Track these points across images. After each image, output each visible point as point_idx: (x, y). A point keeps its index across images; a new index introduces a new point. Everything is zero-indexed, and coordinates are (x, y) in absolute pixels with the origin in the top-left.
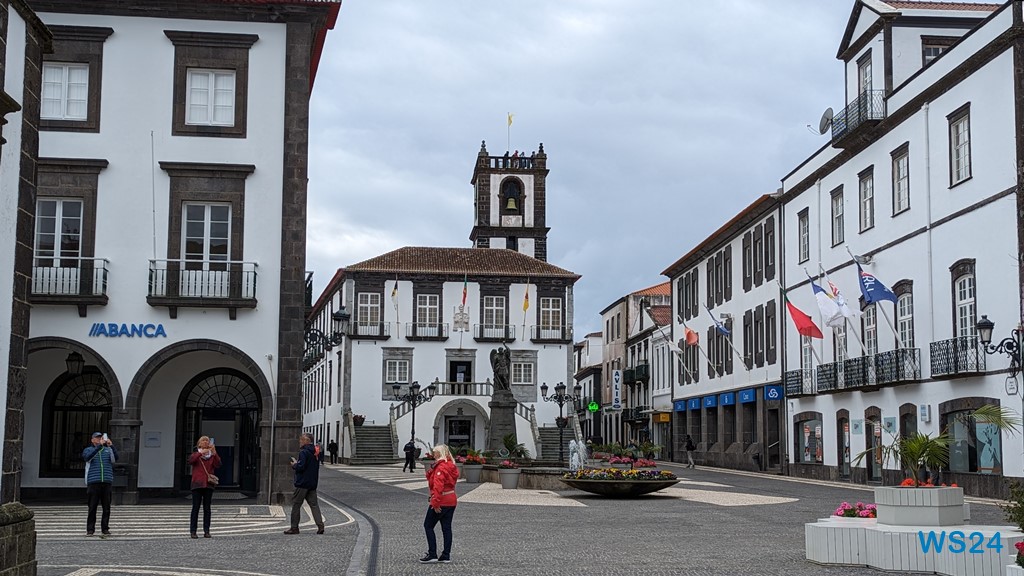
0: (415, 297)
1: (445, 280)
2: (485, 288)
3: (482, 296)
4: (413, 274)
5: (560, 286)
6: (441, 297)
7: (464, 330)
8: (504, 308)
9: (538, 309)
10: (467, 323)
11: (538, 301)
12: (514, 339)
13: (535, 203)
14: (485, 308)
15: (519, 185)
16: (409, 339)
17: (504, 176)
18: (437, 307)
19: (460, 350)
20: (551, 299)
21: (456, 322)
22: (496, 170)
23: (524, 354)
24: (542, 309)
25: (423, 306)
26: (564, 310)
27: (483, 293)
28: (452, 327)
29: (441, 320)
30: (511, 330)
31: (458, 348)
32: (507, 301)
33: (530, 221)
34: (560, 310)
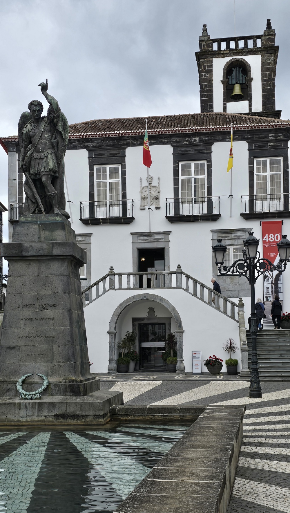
0: (91, 169)
1: (128, 145)
2: (180, 150)
3: (176, 162)
4: (88, 140)
5: (281, 140)
6: (124, 167)
7: (153, 207)
8: (205, 176)
9: (251, 174)
10: (157, 198)
11: (251, 163)
12: (219, 216)
13: (263, 85)
14: (180, 177)
15: (245, 68)
16: (86, 222)
17: (227, 59)
18: (120, 180)
19: (150, 234)
20: (268, 160)
21: (144, 198)
22: (219, 54)
23: (233, 235)
24: (256, 174)
25: (101, 181)
26: (286, 173)
27: (178, 157)
28: (138, 203)
29: (124, 196)
30: (214, 205)
31: (147, 231)
32: (209, 166)
33: (258, 106)
34: (281, 173)
